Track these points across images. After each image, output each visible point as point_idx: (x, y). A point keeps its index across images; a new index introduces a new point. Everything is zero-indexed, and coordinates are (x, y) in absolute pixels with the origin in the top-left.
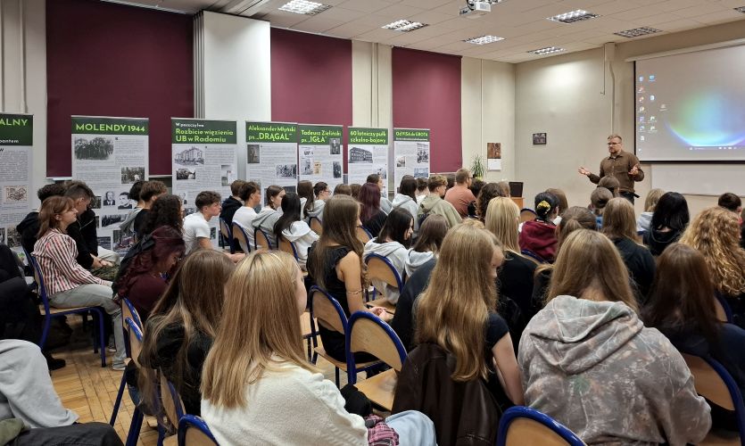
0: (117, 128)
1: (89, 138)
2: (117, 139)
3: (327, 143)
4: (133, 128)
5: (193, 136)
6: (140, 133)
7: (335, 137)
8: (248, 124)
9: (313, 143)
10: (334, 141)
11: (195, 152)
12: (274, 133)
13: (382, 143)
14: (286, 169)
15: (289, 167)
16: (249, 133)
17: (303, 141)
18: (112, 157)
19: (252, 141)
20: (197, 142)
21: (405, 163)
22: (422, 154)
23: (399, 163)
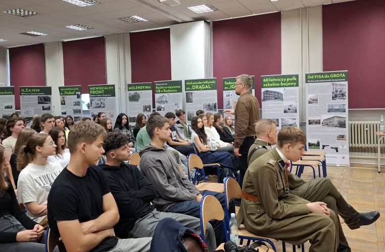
0: (141, 87)
1: (133, 93)
2: (141, 92)
4: (147, 87)
5: (163, 90)
6: (149, 89)
8: (186, 81)
9: (232, 90)
11: (164, 97)
12: (201, 85)
13: (293, 86)
14: (209, 106)
16: (186, 86)
17: (225, 88)
18: (140, 100)
19: (188, 90)
21: (317, 100)
22: (338, 93)
23: (311, 101)
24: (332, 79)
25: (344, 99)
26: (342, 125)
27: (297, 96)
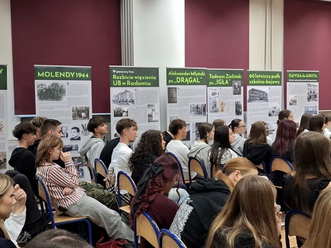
0: (68, 75)
1: (48, 83)
2: (68, 83)
3: (230, 85)
4: (80, 75)
5: (125, 81)
6: (85, 79)
7: (237, 80)
8: (168, 70)
9: (219, 85)
10: (236, 84)
11: (128, 94)
12: (188, 77)
13: (276, 85)
14: (197, 108)
15: (200, 106)
16: (169, 77)
17: (211, 83)
18: (65, 98)
19: (171, 84)
20: (129, 86)
21: (296, 102)
23: (292, 102)
24: (307, 79)
25: (316, 101)
27: (280, 97)
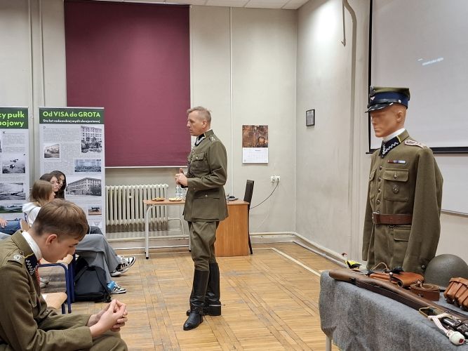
13: (18, 127)
21: (58, 152)
22: (90, 142)
23: (49, 153)
24: (81, 119)
25: (99, 151)
26: (96, 192)
27: (26, 145)
